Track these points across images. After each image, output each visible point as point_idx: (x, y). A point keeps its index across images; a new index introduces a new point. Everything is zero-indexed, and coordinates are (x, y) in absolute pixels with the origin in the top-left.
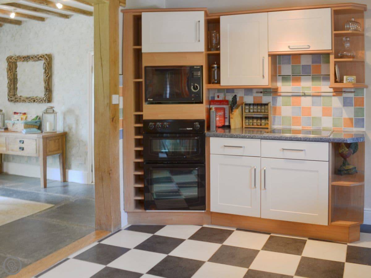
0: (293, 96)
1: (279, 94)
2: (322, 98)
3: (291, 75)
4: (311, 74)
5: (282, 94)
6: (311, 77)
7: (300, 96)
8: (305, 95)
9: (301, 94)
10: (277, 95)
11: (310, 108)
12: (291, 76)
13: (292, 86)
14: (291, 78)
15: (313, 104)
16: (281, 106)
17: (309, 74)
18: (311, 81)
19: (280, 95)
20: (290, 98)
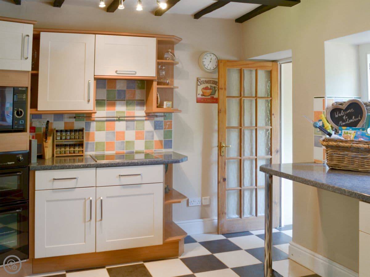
0: (107, 121)
1: (92, 119)
2: (135, 122)
3: (106, 99)
4: (126, 99)
5: (96, 119)
6: (125, 102)
7: (114, 120)
8: (119, 120)
9: (115, 119)
10: (91, 120)
11: (124, 133)
12: (106, 101)
13: (107, 110)
14: (106, 102)
15: (127, 128)
16: (95, 132)
17: (124, 99)
18: (126, 106)
19: (94, 121)
20: (104, 122)
